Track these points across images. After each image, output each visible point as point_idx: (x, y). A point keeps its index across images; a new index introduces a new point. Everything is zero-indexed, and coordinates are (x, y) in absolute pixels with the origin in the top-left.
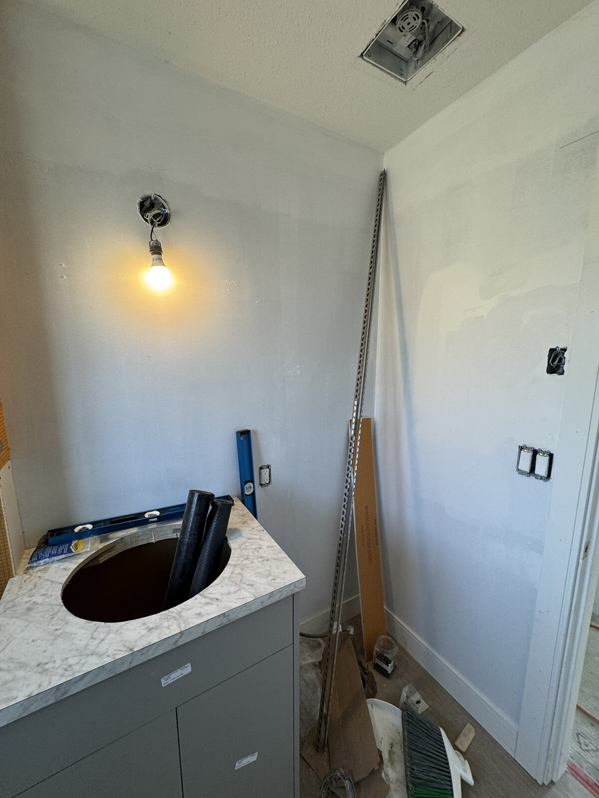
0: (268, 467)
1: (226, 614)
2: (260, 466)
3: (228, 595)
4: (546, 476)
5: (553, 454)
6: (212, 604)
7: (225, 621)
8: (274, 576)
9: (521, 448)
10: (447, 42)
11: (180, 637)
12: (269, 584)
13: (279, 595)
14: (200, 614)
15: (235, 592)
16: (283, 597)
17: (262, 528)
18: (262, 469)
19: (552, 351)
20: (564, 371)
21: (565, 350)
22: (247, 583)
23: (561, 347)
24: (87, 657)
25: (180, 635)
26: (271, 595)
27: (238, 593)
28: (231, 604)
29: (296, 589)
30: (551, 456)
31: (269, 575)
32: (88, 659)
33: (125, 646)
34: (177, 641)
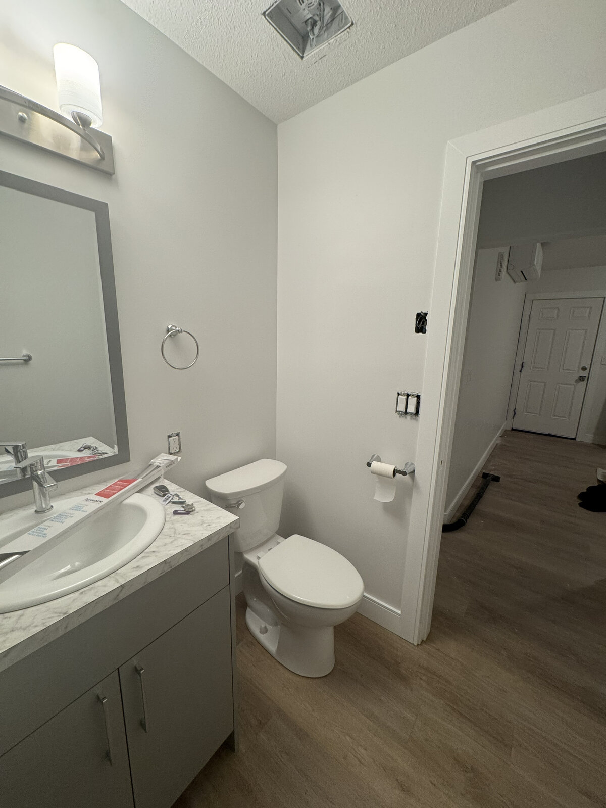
0: (178, 435)
1: (167, 561)
2: (169, 434)
3: (164, 546)
4: (415, 413)
5: (420, 396)
6: (148, 556)
7: (167, 569)
8: (208, 523)
9: (399, 394)
10: (339, 30)
11: (121, 590)
12: (206, 530)
13: (217, 537)
14: (138, 567)
15: (171, 542)
16: (220, 538)
17: (183, 489)
18: (171, 437)
19: (418, 315)
20: (426, 330)
21: (426, 314)
22: (182, 533)
23: (424, 312)
24: (6, 635)
25: (121, 588)
26: (209, 538)
27: (175, 542)
28: (171, 552)
29: (231, 529)
30: (418, 397)
31: (203, 523)
32: (7, 636)
33: (56, 613)
34: (118, 596)
